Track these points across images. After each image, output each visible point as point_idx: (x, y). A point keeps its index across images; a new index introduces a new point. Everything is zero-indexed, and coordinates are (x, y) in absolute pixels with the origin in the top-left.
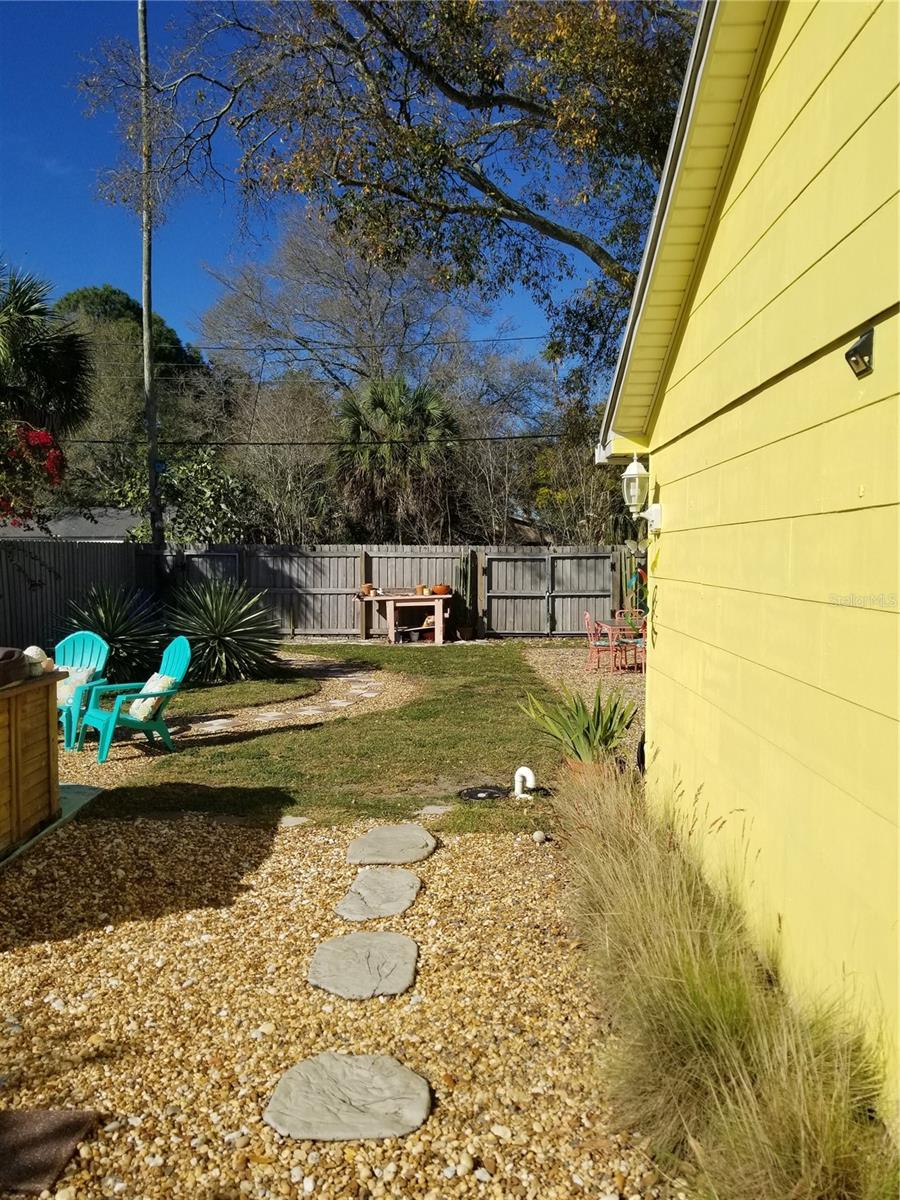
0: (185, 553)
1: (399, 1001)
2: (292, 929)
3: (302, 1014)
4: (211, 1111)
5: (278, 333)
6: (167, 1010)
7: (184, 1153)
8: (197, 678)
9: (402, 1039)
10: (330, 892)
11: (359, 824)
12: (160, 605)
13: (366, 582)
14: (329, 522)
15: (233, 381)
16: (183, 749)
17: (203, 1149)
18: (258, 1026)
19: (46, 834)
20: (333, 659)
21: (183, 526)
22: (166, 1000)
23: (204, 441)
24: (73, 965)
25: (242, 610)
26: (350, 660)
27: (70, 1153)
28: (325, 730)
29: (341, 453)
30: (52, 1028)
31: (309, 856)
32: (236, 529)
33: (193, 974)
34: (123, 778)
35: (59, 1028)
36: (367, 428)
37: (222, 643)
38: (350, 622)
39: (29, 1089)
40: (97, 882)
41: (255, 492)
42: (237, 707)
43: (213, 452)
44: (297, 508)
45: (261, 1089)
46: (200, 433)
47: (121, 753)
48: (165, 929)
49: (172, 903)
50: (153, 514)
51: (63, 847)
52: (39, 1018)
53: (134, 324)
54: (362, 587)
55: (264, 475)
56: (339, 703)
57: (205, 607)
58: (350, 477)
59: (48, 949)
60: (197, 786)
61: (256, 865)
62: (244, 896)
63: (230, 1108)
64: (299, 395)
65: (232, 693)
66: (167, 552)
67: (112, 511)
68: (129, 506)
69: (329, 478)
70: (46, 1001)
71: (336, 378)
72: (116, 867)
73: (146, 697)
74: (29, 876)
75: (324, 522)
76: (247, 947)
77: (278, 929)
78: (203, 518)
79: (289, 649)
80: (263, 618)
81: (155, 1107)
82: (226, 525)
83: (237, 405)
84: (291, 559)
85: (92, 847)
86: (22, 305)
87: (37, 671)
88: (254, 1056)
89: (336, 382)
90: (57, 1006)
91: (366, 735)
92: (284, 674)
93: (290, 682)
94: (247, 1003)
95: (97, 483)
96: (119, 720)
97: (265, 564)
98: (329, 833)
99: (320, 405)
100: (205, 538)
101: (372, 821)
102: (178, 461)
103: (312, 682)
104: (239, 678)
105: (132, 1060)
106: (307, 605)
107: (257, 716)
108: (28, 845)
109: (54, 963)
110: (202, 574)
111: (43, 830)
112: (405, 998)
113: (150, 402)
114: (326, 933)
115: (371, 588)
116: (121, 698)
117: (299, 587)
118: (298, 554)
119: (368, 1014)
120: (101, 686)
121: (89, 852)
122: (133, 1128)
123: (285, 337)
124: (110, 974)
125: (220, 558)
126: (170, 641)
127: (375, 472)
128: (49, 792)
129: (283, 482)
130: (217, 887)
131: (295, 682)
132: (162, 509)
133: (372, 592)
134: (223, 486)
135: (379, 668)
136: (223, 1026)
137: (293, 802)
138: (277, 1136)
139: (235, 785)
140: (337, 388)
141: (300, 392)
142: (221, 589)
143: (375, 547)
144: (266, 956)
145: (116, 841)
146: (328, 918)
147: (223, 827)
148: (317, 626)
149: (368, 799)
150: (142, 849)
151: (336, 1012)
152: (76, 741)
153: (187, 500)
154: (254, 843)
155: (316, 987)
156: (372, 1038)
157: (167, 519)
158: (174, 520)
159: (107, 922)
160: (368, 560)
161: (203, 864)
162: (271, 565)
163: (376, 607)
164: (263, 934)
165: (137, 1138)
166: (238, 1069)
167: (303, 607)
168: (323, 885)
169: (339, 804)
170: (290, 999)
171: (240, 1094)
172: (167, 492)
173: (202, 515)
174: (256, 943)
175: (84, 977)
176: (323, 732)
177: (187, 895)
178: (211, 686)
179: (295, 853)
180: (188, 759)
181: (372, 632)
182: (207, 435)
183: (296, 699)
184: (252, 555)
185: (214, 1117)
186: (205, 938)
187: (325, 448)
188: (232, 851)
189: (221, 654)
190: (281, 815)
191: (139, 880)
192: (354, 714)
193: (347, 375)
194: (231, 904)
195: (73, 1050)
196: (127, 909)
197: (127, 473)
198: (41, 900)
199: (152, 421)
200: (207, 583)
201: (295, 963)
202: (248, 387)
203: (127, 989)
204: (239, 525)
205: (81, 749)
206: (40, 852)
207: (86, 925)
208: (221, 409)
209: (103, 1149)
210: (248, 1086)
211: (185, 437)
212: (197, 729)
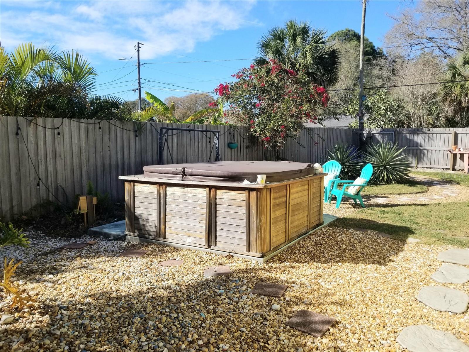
0: (372, 132)
1: (458, 316)
2: (411, 279)
3: (414, 310)
4: (376, 332)
5: (418, 37)
6: (360, 295)
7: (366, 342)
8: (374, 181)
9: (459, 330)
10: (429, 269)
11: (444, 246)
12: (361, 152)
13: (454, 145)
14: (437, 118)
15: (396, 60)
16: (368, 207)
17: (373, 343)
18: (396, 309)
19: (318, 229)
20: (436, 178)
21: (371, 121)
22: (360, 292)
23: (382, 87)
24: (328, 272)
25: (395, 155)
26: (444, 179)
27: (327, 329)
28: (430, 207)
29: (446, 87)
30: (321, 290)
31: (420, 254)
32: (394, 122)
33: (370, 286)
34: (345, 214)
35: (323, 291)
36: (460, 74)
37: (385, 168)
38: (445, 163)
39: (314, 306)
40: (336, 248)
41: (403, 106)
42: (391, 194)
43: (386, 91)
44: (421, 113)
45: (396, 330)
46: (380, 84)
47: (344, 206)
48: (360, 268)
49: (363, 260)
50: (360, 117)
51: (324, 234)
52: (317, 286)
53: (356, 42)
54: (452, 147)
55: (408, 99)
56: (437, 197)
57: (379, 154)
58: (450, 97)
59: (320, 266)
60: (373, 221)
61: (397, 253)
62: (391, 263)
63: (383, 333)
64: (426, 63)
65: (389, 188)
66: (364, 132)
67: (343, 116)
68: (350, 114)
69: (439, 99)
70: (319, 281)
71: (445, 53)
72: (343, 244)
73: (355, 186)
74: (313, 241)
75: (435, 118)
76: (392, 281)
77: (405, 278)
78: (380, 118)
79: (414, 173)
80: (404, 159)
81: (356, 324)
82: (389, 121)
83: (397, 70)
84: (418, 134)
85: (334, 236)
86: (316, 41)
87: (318, 172)
88: (394, 319)
89: (445, 55)
90: (323, 284)
91: (450, 211)
92: (412, 183)
93: (415, 186)
94: (391, 300)
95: (339, 106)
96: (344, 194)
97: (406, 137)
98: (429, 247)
99: (437, 67)
100: (380, 126)
101: (450, 246)
102: (371, 95)
103: (425, 187)
104: (391, 183)
105: (348, 307)
106: (424, 154)
107: (399, 198)
108: (313, 231)
109: (321, 270)
110: (378, 140)
111: (317, 227)
112: (462, 315)
113: (362, 72)
114: (426, 284)
115: (457, 148)
116: (345, 185)
117: (421, 146)
118: (421, 132)
119: (443, 317)
120: (338, 181)
121: (333, 237)
122: (347, 328)
123: (422, 38)
124: (340, 278)
125: (386, 134)
126: (364, 166)
127: (463, 94)
128: (320, 214)
129: (416, 102)
130: (380, 258)
131: (416, 186)
132: (363, 115)
133: (457, 150)
134: (389, 105)
135: (458, 184)
136: (381, 306)
137: (413, 233)
138: (401, 347)
139: (388, 223)
140: (445, 58)
141: (427, 62)
142: (386, 146)
143: (460, 129)
144: (400, 286)
145: (342, 235)
146: (427, 279)
147: (383, 237)
148: (428, 163)
149: (449, 237)
150: (352, 240)
151: (429, 313)
152: (329, 200)
153: (374, 111)
154: (396, 245)
155: (420, 302)
156: (445, 326)
157: (365, 119)
158: (368, 119)
159: (339, 261)
160: (456, 135)
161: (375, 249)
162: (408, 137)
163: (458, 156)
164: (399, 279)
165: (349, 332)
166: (387, 321)
167: (422, 155)
168: (426, 266)
169: (435, 237)
170: (409, 304)
171: (387, 330)
172: (366, 108)
173: (380, 117)
174: (396, 281)
175: (331, 277)
176: (429, 208)
177: (369, 258)
178: (380, 185)
179: (414, 252)
180: (370, 211)
181: (456, 168)
182: (383, 84)
183: (417, 193)
184: (400, 133)
185: (377, 334)
186: (376, 275)
187: (438, 85)
188: (387, 246)
189: (385, 172)
190: (408, 237)
191: (351, 250)
192: (444, 202)
193: (451, 51)
194: (386, 265)
195: (328, 299)
196: (346, 259)
197: (350, 101)
198: (317, 250)
199: (362, 80)
200: (380, 144)
201: (412, 291)
202: (403, 62)
203: (346, 285)
204: (395, 121)
205: (330, 203)
206: (316, 234)
207: (332, 261)
208: (390, 73)
209: (337, 331)
210: (391, 328)
211: (375, 86)
212: (373, 201)
